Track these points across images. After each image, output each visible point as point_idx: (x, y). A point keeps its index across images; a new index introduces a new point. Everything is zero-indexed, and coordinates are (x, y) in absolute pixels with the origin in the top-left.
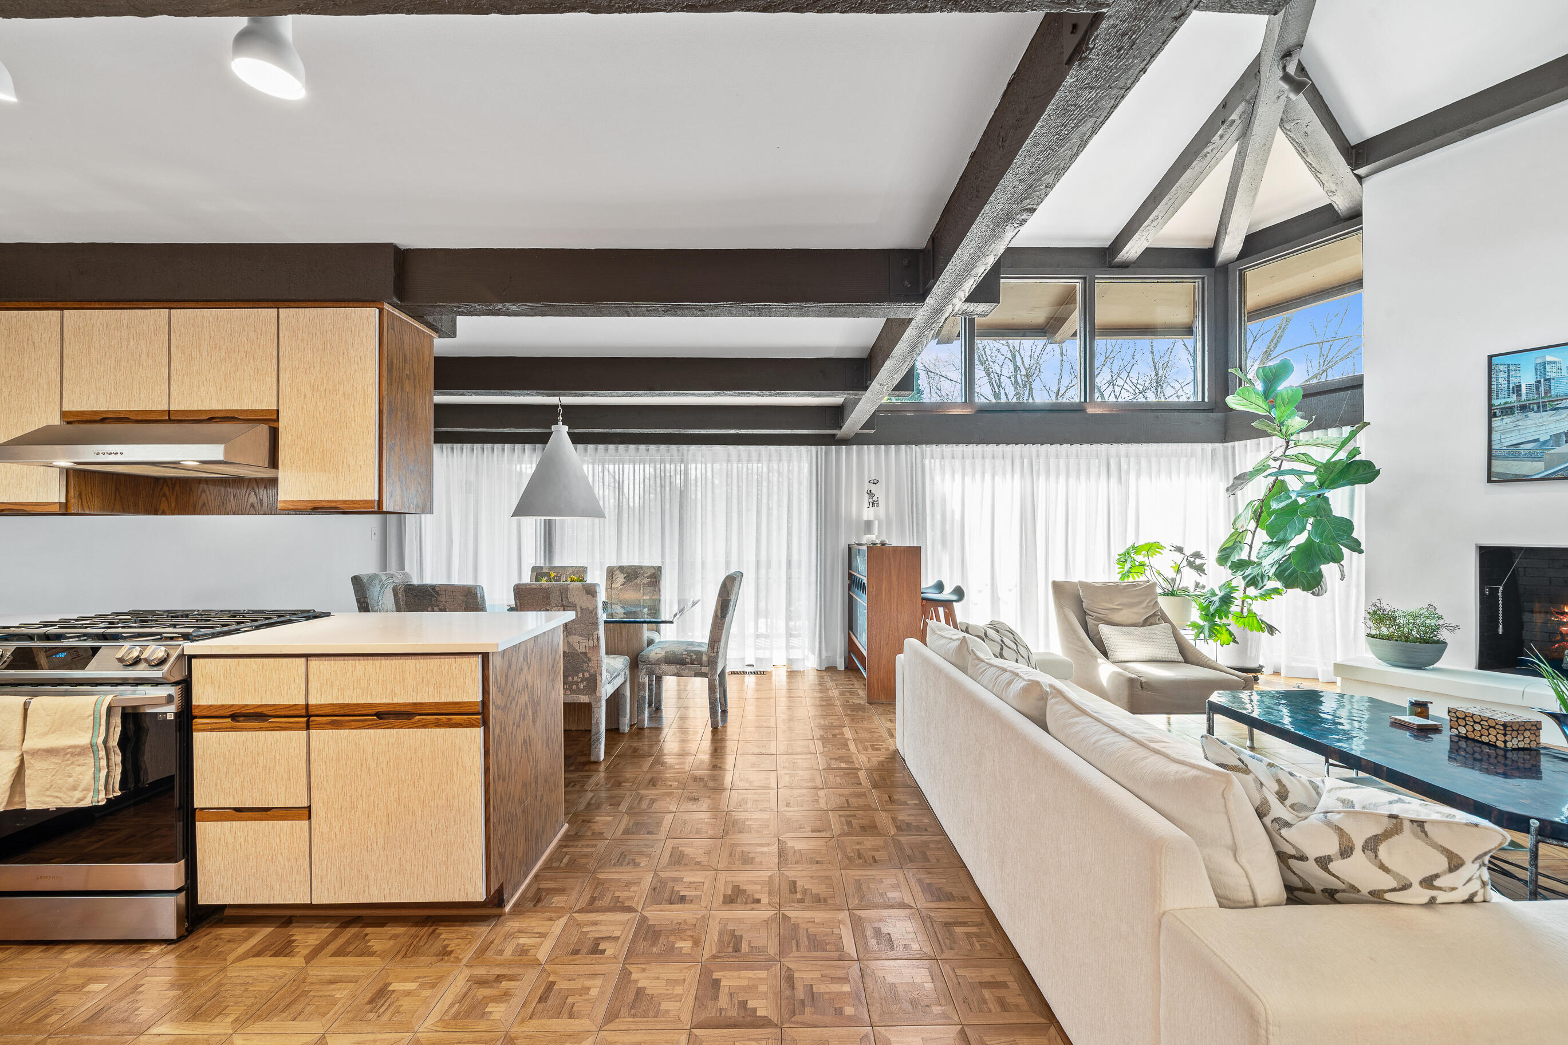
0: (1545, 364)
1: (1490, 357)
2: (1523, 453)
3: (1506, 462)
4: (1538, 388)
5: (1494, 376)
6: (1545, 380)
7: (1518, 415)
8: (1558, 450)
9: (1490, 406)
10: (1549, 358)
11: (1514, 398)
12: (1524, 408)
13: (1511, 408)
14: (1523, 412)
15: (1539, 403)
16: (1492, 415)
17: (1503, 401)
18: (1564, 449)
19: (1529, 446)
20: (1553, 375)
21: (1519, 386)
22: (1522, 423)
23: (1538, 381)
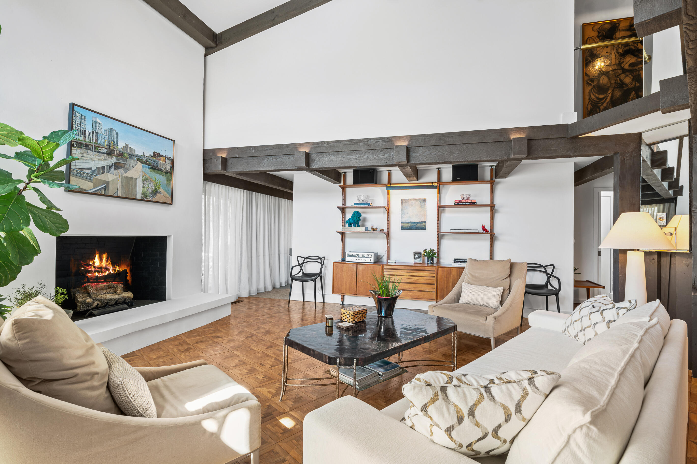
0: (96, 122)
1: (74, 104)
2: (85, 175)
3: (77, 179)
4: (93, 136)
5: (74, 118)
6: (96, 133)
7: (84, 150)
8: (99, 177)
10: (98, 120)
11: (82, 138)
12: (87, 146)
13: (81, 143)
14: (86, 149)
15: (92, 145)
16: (72, 145)
17: (78, 138)
18: (101, 177)
19: (87, 171)
20: (99, 131)
21: (85, 131)
22: (85, 155)
23: (93, 132)
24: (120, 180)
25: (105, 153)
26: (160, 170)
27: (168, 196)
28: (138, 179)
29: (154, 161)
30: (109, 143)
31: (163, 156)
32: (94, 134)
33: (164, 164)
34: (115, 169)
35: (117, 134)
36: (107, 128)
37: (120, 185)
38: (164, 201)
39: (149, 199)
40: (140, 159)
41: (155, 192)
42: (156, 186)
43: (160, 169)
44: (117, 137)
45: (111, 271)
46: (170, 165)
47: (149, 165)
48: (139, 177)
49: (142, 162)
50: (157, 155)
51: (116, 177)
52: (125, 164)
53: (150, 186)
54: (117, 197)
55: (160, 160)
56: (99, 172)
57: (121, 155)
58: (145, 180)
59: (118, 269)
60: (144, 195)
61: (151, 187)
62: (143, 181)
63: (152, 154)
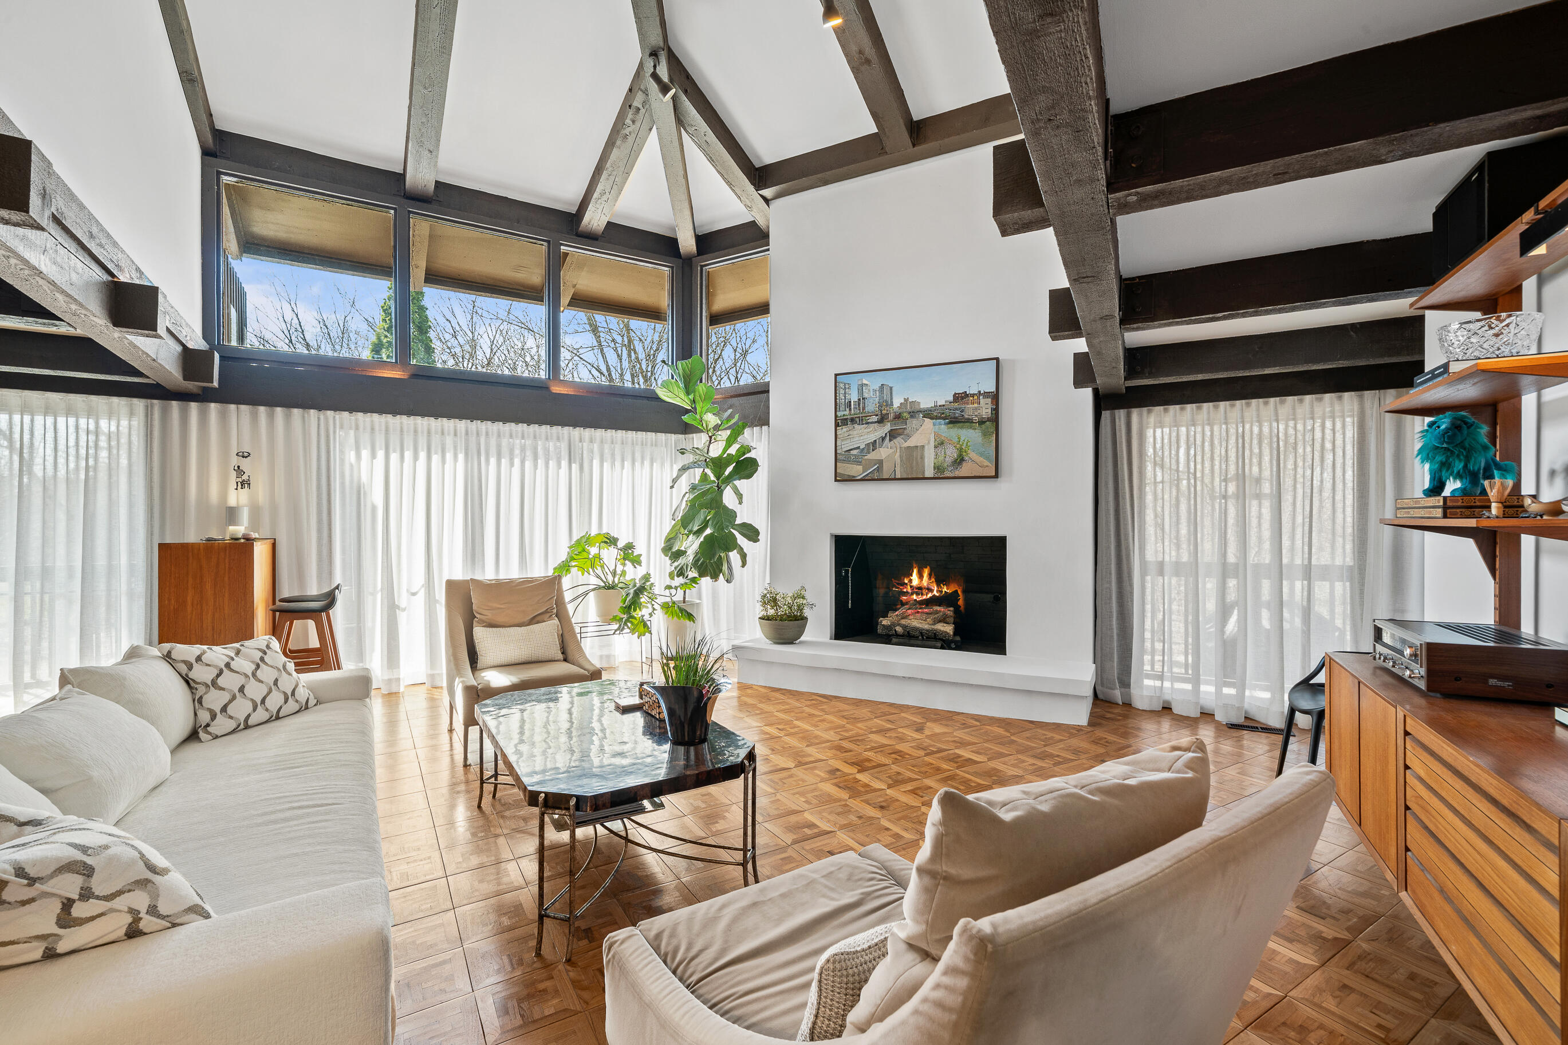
0: (862, 385)
1: (836, 375)
2: (852, 458)
3: (843, 465)
4: (859, 404)
5: (838, 391)
7: (850, 426)
8: (870, 456)
9: (836, 416)
10: (865, 382)
11: (847, 412)
12: (853, 420)
13: (846, 419)
14: (852, 424)
15: (859, 417)
16: (837, 425)
17: (842, 413)
18: (872, 456)
19: (855, 452)
20: (866, 395)
21: (850, 402)
22: (851, 433)
23: (859, 400)
24: (898, 454)
25: (876, 422)
26: (969, 421)
27: (986, 463)
28: (926, 447)
29: (956, 409)
30: (880, 406)
31: (973, 395)
32: (862, 400)
33: (976, 409)
34: (890, 440)
35: (891, 388)
36: (877, 387)
37: (898, 461)
38: (978, 474)
39: (947, 474)
40: (928, 414)
41: (959, 461)
42: (960, 450)
43: (969, 419)
44: (891, 393)
45: (935, 593)
46: (990, 406)
47: (944, 419)
48: (929, 443)
49: (932, 418)
50: (960, 398)
51: (891, 451)
52: (905, 429)
53: (948, 453)
54: (895, 479)
55: (968, 404)
56: (868, 450)
57: (898, 417)
58: (940, 444)
59: (945, 589)
60: (938, 469)
61: (952, 453)
62: (936, 447)
63: (951, 399)
